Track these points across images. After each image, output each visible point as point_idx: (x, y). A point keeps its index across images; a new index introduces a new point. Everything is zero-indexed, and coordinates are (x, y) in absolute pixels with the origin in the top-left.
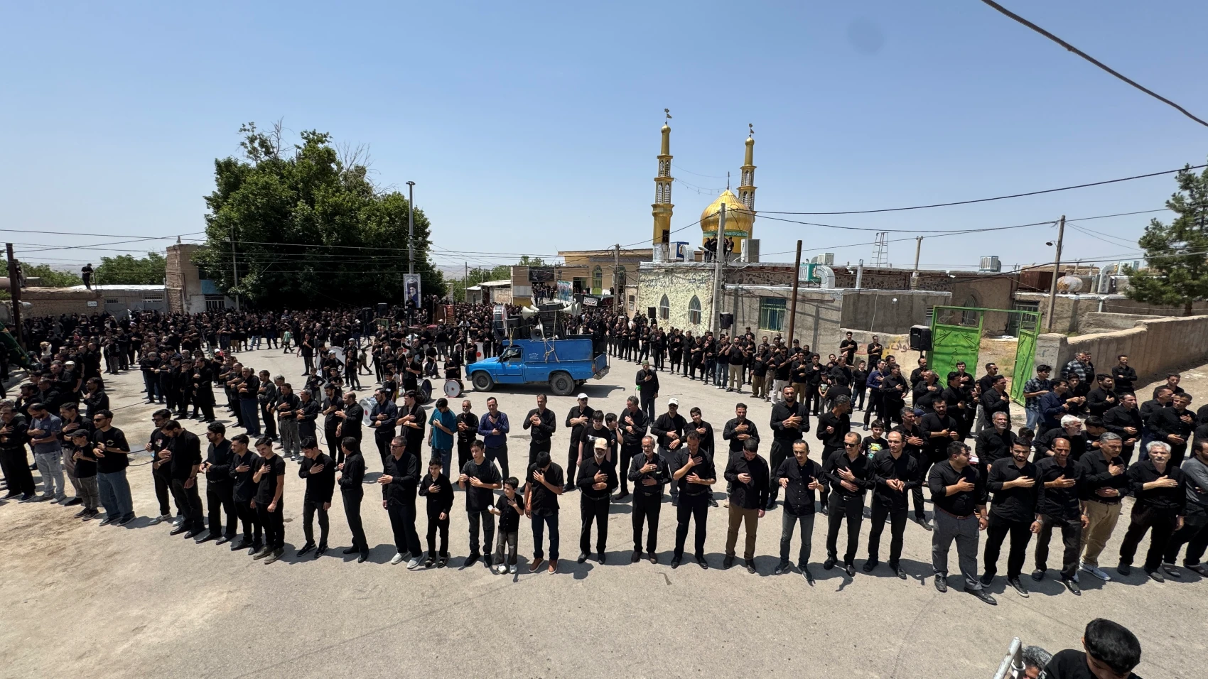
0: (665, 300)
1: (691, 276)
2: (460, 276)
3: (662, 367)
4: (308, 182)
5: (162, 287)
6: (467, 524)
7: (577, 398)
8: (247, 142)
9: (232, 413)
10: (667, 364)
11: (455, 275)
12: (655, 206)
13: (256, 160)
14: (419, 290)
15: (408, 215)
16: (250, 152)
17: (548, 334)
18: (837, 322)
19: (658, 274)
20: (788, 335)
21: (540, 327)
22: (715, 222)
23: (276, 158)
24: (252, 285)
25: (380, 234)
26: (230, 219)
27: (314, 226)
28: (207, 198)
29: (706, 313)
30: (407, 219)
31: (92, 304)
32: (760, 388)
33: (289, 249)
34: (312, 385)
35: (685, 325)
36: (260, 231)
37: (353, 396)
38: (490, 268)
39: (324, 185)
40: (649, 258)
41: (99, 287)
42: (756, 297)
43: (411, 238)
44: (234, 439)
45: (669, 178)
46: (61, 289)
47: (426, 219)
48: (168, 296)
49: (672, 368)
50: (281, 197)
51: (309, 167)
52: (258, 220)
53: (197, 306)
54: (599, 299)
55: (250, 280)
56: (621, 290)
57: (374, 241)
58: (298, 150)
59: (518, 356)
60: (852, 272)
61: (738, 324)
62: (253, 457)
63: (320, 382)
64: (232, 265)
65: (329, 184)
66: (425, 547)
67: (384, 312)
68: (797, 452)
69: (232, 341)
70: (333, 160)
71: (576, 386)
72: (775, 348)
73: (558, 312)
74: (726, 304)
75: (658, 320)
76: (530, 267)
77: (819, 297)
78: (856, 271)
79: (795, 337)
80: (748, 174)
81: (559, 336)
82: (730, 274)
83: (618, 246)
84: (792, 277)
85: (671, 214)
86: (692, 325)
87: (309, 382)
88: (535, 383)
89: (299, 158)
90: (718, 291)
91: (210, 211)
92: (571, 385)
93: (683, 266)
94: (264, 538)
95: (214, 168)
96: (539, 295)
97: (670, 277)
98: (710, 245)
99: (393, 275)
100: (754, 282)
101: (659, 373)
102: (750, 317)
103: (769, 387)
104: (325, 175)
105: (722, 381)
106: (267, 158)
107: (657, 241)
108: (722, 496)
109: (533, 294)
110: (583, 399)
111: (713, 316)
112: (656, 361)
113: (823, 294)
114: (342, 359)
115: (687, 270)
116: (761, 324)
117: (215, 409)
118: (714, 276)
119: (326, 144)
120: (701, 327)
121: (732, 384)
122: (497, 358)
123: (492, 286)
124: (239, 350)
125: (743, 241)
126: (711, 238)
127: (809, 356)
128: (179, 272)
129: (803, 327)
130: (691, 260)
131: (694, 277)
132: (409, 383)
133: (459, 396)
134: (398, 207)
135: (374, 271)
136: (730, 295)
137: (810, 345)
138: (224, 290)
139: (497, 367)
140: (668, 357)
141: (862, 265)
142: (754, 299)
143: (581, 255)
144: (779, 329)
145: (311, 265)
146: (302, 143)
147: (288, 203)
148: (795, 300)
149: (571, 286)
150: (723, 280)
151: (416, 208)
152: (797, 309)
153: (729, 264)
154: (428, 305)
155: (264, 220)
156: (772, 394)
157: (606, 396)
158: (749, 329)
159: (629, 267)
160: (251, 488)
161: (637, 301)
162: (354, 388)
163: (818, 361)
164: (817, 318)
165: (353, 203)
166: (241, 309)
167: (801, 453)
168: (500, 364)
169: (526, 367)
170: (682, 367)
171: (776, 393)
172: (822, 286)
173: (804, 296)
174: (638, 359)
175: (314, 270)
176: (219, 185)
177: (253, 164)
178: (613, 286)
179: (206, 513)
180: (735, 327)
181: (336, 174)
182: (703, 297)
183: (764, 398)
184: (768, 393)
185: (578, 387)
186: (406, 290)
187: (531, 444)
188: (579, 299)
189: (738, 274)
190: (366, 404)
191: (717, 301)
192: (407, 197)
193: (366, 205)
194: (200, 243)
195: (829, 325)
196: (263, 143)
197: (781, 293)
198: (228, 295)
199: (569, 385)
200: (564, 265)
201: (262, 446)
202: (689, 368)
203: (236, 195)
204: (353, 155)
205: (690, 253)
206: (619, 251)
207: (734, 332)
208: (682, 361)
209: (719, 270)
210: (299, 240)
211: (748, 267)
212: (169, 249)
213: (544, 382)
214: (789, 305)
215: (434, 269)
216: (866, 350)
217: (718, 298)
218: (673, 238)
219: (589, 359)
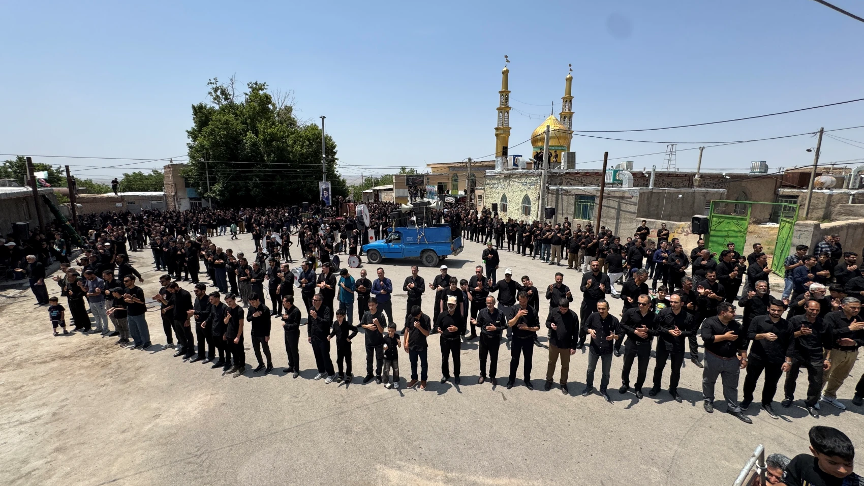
0: (504, 198)
1: (523, 180)
2: (358, 182)
3: (502, 247)
4: (253, 118)
5: (161, 193)
6: (365, 354)
7: (439, 269)
8: (212, 91)
9: (209, 277)
10: (505, 245)
11: (355, 182)
12: (497, 129)
13: (219, 104)
14: (330, 193)
15: (321, 140)
16: (215, 99)
17: (420, 222)
18: (634, 213)
19: (499, 179)
20: (596, 223)
21: (414, 218)
22: (542, 140)
23: (232, 102)
24: (219, 191)
25: (302, 154)
26: (203, 146)
27: (259, 149)
28: (187, 131)
29: (535, 207)
30: (321, 143)
31: (119, 205)
32: (574, 262)
33: (242, 166)
34: (261, 258)
35: (519, 216)
36: (223, 154)
37: (288, 266)
38: (379, 177)
39: (264, 120)
40: (493, 167)
41: (123, 194)
42: (572, 195)
43: (324, 156)
44: (211, 295)
45: (508, 107)
46: (100, 196)
47: (334, 142)
48: (166, 200)
49: (509, 247)
50: (236, 130)
51: (254, 108)
52: (221, 146)
53: (184, 206)
54: (456, 198)
55: (217, 187)
56: (472, 191)
57: (299, 159)
58: (247, 97)
59: (399, 239)
60: (647, 175)
61: (559, 215)
62: (223, 306)
63: (265, 257)
64: (206, 178)
65: (268, 119)
66: (336, 370)
67: (306, 208)
68: (600, 309)
69: (208, 229)
70: (270, 103)
71: (440, 260)
72: (586, 233)
73: (427, 208)
74: (550, 200)
75: (499, 212)
76: (407, 176)
77: (621, 195)
78: (650, 174)
79: (602, 224)
80: (568, 103)
81: (427, 225)
82: (553, 178)
83: (470, 159)
84: (601, 179)
85: (509, 135)
86: (524, 216)
87: (258, 257)
88: (411, 258)
89: (247, 101)
90: (544, 191)
91: (190, 140)
92: (436, 260)
93: (518, 172)
94: (232, 360)
95: (191, 111)
96: (414, 195)
97: (508, 181)
98: (538, 157)
99: (312, 182)
100: (571, 184)
101: (499, 251)
102: (567, 210)
103: (580, 261)
104: (265, 113)
105: (546, 257)
106: (226, 102)
107: (499, 154)
108: (544, 339)
109: (409, 195)
110: (444, 269)
111: (540, 209)
112: (498, 242)
113: (624, 192)
114: (280, 241)
115: (521, 176)
116: (576, 215)
117: (199, 275)
118: (540, 180)
119: (265, 91)
120: (531, 217)
121: (553, 259)
122: (384, 240)
123: (380, 190)
124: (212, 235)
125: (563, 153)
126: (539, 151)
127: (612, 238)
128: (172, 182)
129: (608, 217)
130: (523, 168)
131: (526, 181)
132: (325, 258)
133: (359, 267)
134: (315, 134)
135: (299, 180)
136: (552, 193)
137: (613, 230)
138: (201, 194)
139: (384, 246)
140: (506, 239)
141: (655, 170)
142: (571, 197)
143: (445, 166)
144: (589, 219)
145: (257, 176)
146: (248, 91)
147: (241, 134)
148: (602, 197)
149: (436, 188)
150: (548, 183)
151: (327, 135)
152: (604, 203)
153: (552, 171)
154: (335, 203)
155: (226, 146)
156: (583, 266)
157: (461, 267)
158: (567, 218)
159: (478, 174)
160: (222, 327)
161: (484, 199)
162: (287, 261)
163: (618, 242)
164: (619, 210)
165: (284, 132)
166: (214, 208)
167: (603, 309)
168: (386, 244)
169: (404, 247)
170: (516, 247)
171: (586, 266)
172: (623, 186)
173: (609, 194)
174: (484, 241)
175: (260, 180)
176: (195, 122)
177: (217, 107)
178: (466, 188)
179: (196, 343)
180: (556, 217)
181: (272, 112)
182: (533, 195)
183: (577, 270)
184: (580, 266)
185: (441, 261)
186: (321, 193)
187: (408, 301)
188: (442, 198)
189: (559, 178)
190: (296, 272)
191: (542, 199)
192: (320, 127)
193: (292, 133)
194: (185, 163)
195: (628, 215)
196: (223, 93)
197: (591, 192)
198: (204, 198)
199: (435, 259)
200: (431, 174)
201: (230, 300)
202: (521, 247)
203: (206, 130)
204: (283, 98)
205: (523, 163)
206: (470, 162)
207: (556, 221)
208: (516, 242)
209: (545, 176)
210: (248, 159)
211: (567, 173)
212: (165, 167)
213: (417, 257)
214: (597, 200)
215: (340, 178)
216: (656, 234)
217: (543, 196)
218: (511, 152)
219: (449, 241)
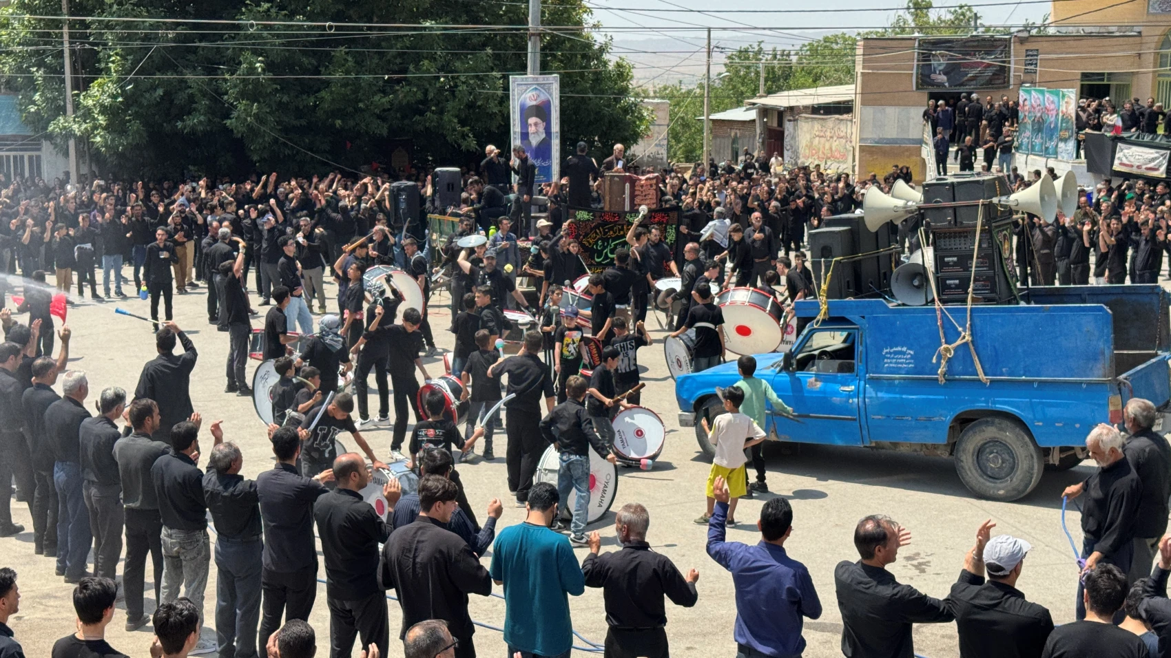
14: (555, 127)
55: (101, 95)
64: (61, 54)
67: (451, 195)
71: (1048, 469)
73: (989, 208)
88: (903, 450)
92: (1028, 467)
99: (480, 77)
123: (791, 109)
138: (40, 123)
149: (1069, 102)
169: (872, 392)
186: (516, 126)
198: (50, 137)
199: (1023, 465)
200: (1050, 29)
213: (935, 447)
215: (606, 57)
219: (1098, 374)
